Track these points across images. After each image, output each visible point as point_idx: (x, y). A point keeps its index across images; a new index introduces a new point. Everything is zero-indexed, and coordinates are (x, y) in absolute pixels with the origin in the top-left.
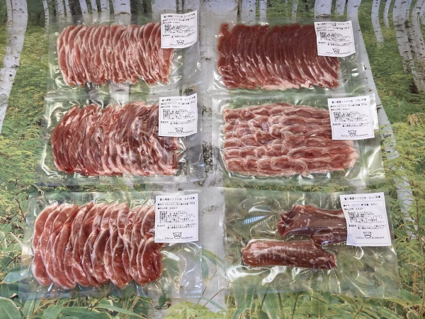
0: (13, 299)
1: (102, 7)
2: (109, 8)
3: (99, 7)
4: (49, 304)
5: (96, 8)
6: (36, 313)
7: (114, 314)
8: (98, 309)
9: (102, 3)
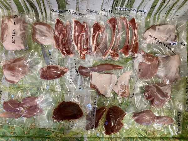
0: (20, 126)
1: (47, 16)
2: (50, 17)
3: (46, 16)
4: (32, 129)
5: (45, 17)
6: (28, 131)
7: (53, 132)
8: (48, 130)
9: (47, 15)
